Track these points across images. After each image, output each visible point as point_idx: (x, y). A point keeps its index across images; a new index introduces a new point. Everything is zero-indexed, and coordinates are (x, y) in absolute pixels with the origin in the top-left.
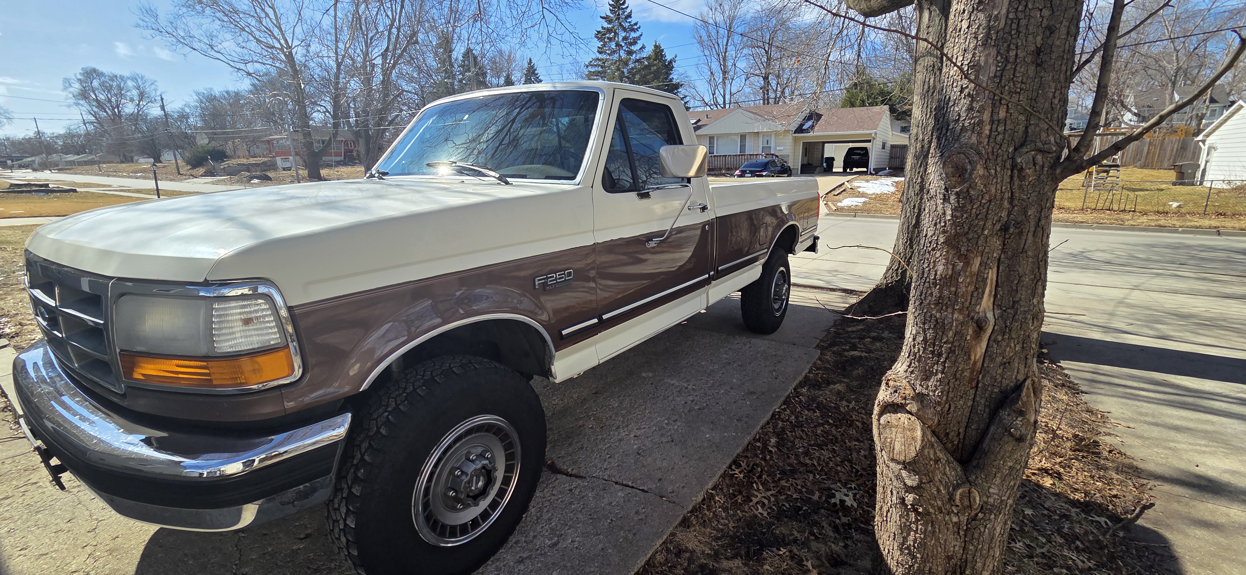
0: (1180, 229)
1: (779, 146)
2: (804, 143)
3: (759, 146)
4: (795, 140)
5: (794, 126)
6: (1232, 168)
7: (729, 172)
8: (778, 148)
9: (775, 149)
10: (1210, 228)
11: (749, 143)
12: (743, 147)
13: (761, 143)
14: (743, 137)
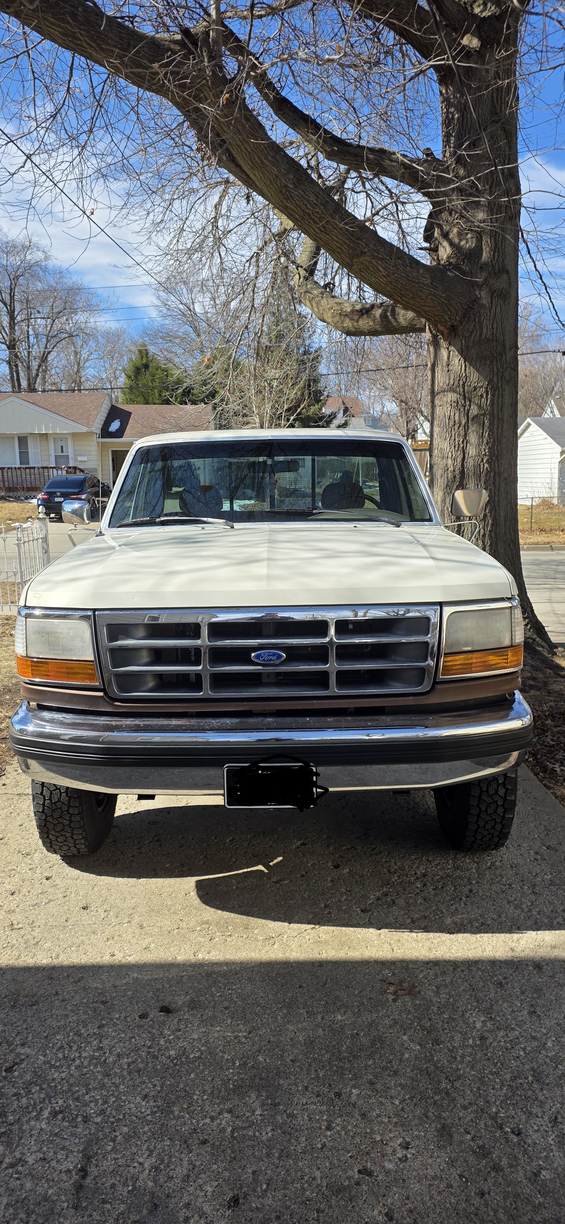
0: (525, 546)
1: (81, 455)
2: (113, 451)
3: (49, 455)
4: (103, 446)
5: (97, 426)
6: (534, 485)
7: (11, 494)
8: (79, 459)
9: (76, 460)
10: (544, 544)
11: (33, 449)
12: (24, 456)
13: (52, 450)
14: (23, 440)
